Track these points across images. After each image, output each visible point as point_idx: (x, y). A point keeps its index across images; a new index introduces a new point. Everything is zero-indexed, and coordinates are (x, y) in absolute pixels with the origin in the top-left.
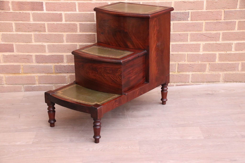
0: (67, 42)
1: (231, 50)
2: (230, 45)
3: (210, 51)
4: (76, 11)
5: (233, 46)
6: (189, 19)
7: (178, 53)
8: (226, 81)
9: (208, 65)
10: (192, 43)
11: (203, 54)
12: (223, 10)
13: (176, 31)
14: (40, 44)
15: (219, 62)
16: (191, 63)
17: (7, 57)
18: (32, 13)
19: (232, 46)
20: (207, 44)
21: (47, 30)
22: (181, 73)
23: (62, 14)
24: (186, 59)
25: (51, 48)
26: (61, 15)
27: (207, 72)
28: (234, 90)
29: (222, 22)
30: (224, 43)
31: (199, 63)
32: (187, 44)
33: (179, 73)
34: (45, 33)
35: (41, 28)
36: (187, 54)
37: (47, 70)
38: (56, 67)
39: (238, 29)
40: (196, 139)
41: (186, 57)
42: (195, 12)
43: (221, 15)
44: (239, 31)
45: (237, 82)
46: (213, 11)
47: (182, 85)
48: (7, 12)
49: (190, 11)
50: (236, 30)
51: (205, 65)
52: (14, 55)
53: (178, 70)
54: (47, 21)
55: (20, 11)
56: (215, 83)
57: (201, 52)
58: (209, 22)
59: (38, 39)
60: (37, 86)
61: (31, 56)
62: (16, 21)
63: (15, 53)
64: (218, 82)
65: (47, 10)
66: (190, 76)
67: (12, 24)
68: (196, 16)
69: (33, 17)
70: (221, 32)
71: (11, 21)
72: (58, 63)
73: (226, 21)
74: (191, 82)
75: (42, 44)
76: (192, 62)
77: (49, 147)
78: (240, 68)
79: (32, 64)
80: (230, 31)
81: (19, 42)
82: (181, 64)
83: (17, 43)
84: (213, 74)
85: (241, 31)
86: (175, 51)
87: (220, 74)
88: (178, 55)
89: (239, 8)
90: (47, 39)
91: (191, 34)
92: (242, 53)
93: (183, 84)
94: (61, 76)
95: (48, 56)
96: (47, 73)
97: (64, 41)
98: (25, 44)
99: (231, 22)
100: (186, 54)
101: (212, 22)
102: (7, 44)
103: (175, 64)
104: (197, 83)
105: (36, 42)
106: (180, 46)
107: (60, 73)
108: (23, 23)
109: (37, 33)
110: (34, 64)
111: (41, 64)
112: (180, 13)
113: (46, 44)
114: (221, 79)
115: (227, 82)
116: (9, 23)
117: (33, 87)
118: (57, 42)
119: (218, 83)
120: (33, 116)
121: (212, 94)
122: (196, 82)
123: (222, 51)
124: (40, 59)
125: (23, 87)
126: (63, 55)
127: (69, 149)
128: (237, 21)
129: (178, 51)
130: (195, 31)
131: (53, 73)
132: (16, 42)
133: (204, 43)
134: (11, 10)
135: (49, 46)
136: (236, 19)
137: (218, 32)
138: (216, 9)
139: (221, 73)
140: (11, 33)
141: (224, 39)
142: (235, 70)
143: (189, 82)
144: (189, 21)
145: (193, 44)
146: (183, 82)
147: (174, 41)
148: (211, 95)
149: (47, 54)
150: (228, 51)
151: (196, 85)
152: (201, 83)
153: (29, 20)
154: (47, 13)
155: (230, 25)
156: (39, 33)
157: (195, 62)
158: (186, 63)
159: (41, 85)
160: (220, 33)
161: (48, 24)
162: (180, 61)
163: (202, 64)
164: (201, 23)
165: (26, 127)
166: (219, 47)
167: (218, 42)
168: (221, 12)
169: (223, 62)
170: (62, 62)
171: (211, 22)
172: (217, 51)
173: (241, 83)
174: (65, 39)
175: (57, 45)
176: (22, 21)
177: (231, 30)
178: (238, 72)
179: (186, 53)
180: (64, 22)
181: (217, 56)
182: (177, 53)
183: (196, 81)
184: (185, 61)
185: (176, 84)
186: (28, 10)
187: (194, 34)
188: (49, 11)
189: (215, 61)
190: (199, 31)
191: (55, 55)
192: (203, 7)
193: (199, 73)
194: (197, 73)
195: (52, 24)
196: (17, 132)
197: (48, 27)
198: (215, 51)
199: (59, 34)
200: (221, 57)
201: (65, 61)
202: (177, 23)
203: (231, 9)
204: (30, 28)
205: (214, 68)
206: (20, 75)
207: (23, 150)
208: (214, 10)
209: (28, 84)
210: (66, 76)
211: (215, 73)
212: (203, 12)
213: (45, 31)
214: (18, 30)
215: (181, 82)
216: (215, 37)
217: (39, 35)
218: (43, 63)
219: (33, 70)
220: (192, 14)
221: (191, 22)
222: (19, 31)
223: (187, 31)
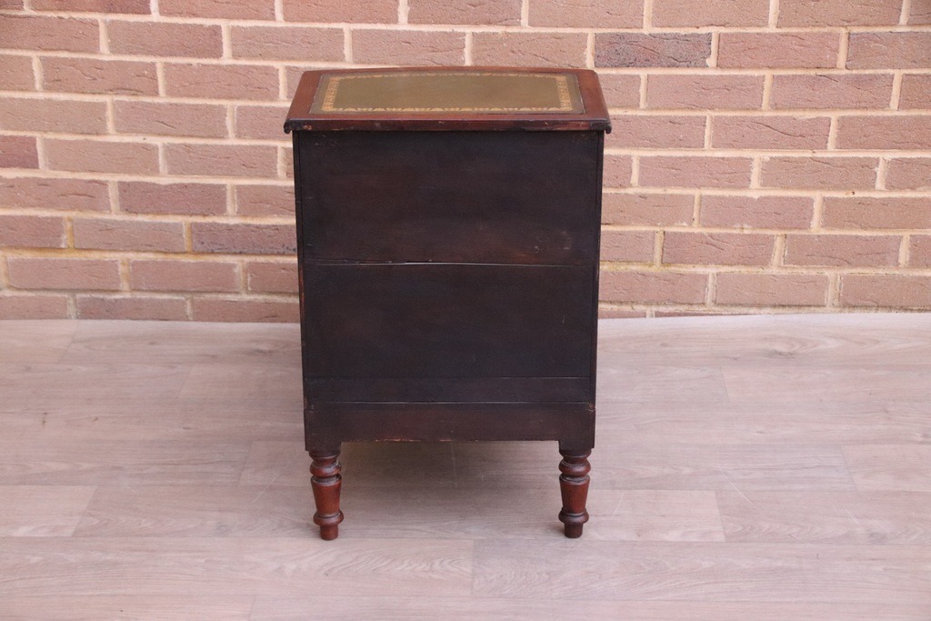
0: (239, 136)
1: (871, 186)
2: (868, 165)
3: (788, 188)
4: (273, 18)
5: (880, 170)
6: (711, 61)
7: (664, 193)
8: (847, 305)
9: (778, 243)
10: (719, 154)
11: (761, 199)
12: (843, 31)
13: (658, 109)
14: (138, 139)
15: (823, 232)
16: (715, 231)
17: (12, 187)
18: (105, 22)
19: (876, 169)
20: (780, 159)
21: (161, 90)
22: (673, 269)
23: (219, 28)
24: (695, 215)
25: (179, 160)
26: (216, 31)
27: (775, 269)
28: (878, 342)
29: (839, 77)
30: (843, 159)
31: (746, 232)
32: (702, 158)
33: (666, 268)
34: (156, 100)
35: (142, 81)
36: (701, 197)
37: (161, 241)
38: (196, 230)
39: (900, 107)
40: (696, 540)
41: (696, 207)
42: (732, 35)
43: (837, 51)
44: (903, 113)
45: (889, 308)
46: (806, 34)
47: (679, 315)
48: (11, 16)
49: (714, 31)
50: (893, 110)
51: (769, 241)
52: (39, 179)
53: (665, 255)
54: (161, 55)
55: (62, 14)
56: (807, 308)
57: (755, 191)
58: (787, 77)
59: (129, 120)
60: (124, 299)
61: (104, 184)
62: (45, 50)
63: (44, 172)
64: (819, 306)
65: (162, 13)
66: (710, 280)
67: (29, 60)
68: (736, 52)
69: (109, 36)
70: (834, 116)
71: (28, 49)
72: (205, 215)
73: (854, 72)
74: (712, 304)
75: (143, 142)
76: (719, 226)
77: (135, 550)
78: (904, 255)
79: (106, 217)
80: (869, 113)
81: (58, 132)
82: (675, 233)
83: (51, 136)
84: (800, 276)
85: (914, 113)
86: (655, 185)
87: (826, 278)
88: (664, 197)
89: (909, 24)
90: (163, 121)
91: (716, 120)
92: (914, 200)
93: (682, 309)
94: (217, 264)
95: (166, 186)
96: (165, 253)
97: (227, 133)
98: (82, 138)
99: (875, 77)
100: (694, 197)
101: (800, 76)
102: (11, 137)
103: (654, 232)
104: (737, 310)
105: (120, 131)
106: (673, 164)
107: (213, 253)
108: (73, 59)
109: (125, 98)
110: (115, 215)
111: (141, 218)
112: (676, 37)
113: (158, 141)
114: (830, 294)
115: (854, 307)
116: (20, 57)
117: (110, 301)
118: (202, 137)
119: (817, 309)
120: (96, 419)
121: (790, 355)
122: (732, 305)
123: (836, 188)
124: (135, 198)
125: (71, 302)
126: (224, 186)
127: (206, 561)
128: (898, 74)
129: (664, 185)
130: (734, 110)
131: (184, 253)
132: (46, 132)
133: (767, 155)
134: (25, 7)
135: (168, 148)
136: (893, 67)
137: (824, 114)
138: (817, 24)
139: (828, 273)
140: (27, 95)
141: (843, 143)
142: (882, 263)
143: (704, 304)
144: (711, 70)
145: (723, 159)
146: (683, 304)
147: (652, 146)
148: (784, 357)
149: (165, 179)
150: (860, 188)
151: (732, 315)
152: (752, 310)
153: (95, 49)
154: (165, 24)
155: (869, 88)
156: (133, 99)
157: (731, 228)
158: (696, 229)
159: (139, 296)
160: (830, 119)
161: (167, 65)
162: (670, 224)
163: (756, 237)
164: (758, 78)
165: (63, 467)
166: (822, 174)
167: (820, 154)
168: (838, 37)
169: (837, 232)
170: (221, 211)
171: (796, 76)
172: (815, 188)
173: (909, 314)
174: (229, 123)
175: (201, 146)
176: (69, 50)
177: (874, 108)
178: (897, 272)
179: (696, 193)
180: (226, 59)
181: (817, 207)
182: (659, 191)
183: (731, 301)
184: (690, 225)
185: (654, 309)
186: (91, 11)
187: (726, 122)
188: (170, 14)
189: (808, 227)
190: (748, 109)
191: (194, 185)
192: (767, 17)
193: (744, 270)
194: (737, 270)
195: (183, 65)
196: (25, 484)
197: (167, 76)
198: (808, 188)
199: (207, 106)
200: (834, 213)
201: (231, 207)
202: (664, 75)
203: (876, 25)
204: (98, 78)
205: (802, 252)
206: (63, 256)
207: (35, 560)
208: (808, 30)
209: (93, 291)
210: (233, 266)
211: (805, 272)
212: (765, 35)
213: (156, 93)
214: (52, 83)
215: (676, 303)
216: (812, 135)
217: (133, 106)
218: (148, 213)
219: (109, 237)
220: (722, 43)
221: (719, 72)
222: (58, 91)
223: (701, 108)
